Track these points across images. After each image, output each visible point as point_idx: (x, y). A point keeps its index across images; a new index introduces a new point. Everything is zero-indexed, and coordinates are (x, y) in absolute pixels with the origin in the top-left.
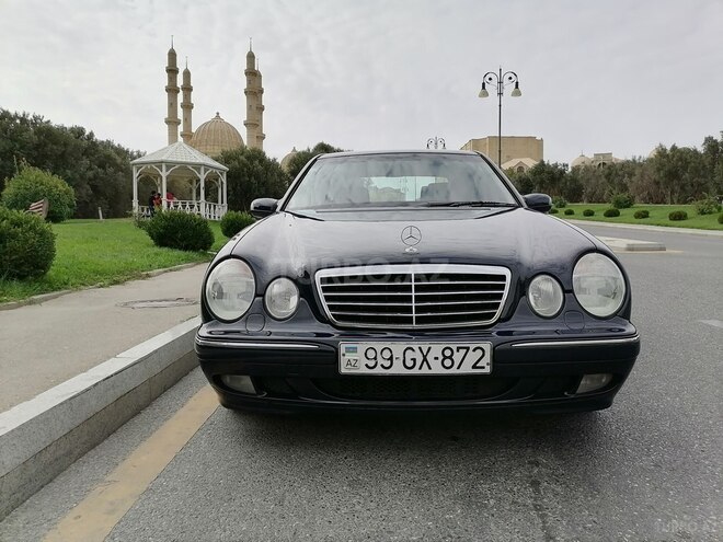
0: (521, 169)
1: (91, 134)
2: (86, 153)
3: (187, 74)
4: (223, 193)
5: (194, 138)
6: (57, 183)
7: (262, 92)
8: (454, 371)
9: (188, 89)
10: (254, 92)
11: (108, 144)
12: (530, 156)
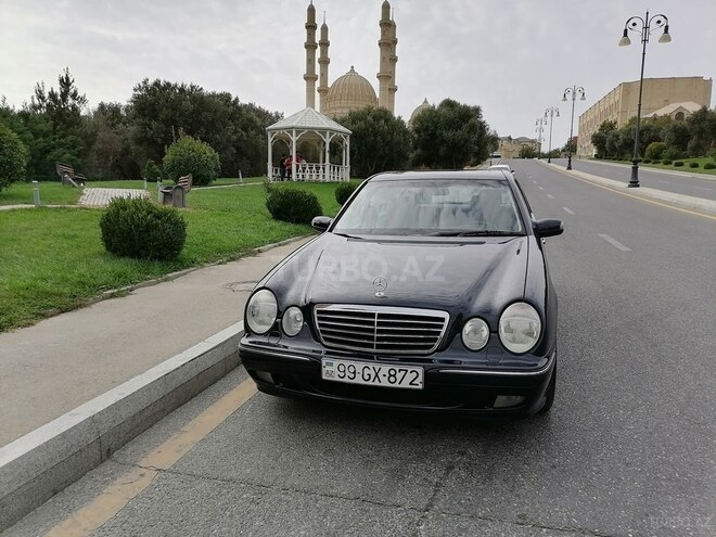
0: (680, 115)
1: (237, 99)
2: (232, 117)
3: (325, 29)
4: (346, 156)
5: (329, 94)
6: (206, 151)
7: (395, 42)
8: (396, 385)
9: (325, 44)
10: (388, 43)
11: (250, 108)
12: (693, 99)
